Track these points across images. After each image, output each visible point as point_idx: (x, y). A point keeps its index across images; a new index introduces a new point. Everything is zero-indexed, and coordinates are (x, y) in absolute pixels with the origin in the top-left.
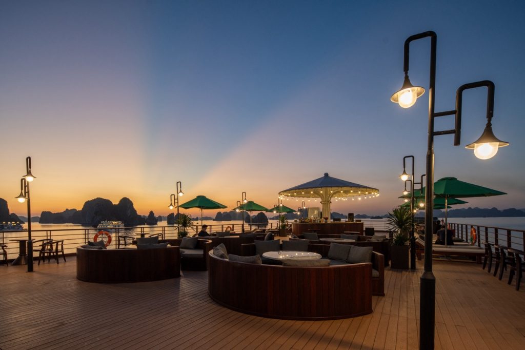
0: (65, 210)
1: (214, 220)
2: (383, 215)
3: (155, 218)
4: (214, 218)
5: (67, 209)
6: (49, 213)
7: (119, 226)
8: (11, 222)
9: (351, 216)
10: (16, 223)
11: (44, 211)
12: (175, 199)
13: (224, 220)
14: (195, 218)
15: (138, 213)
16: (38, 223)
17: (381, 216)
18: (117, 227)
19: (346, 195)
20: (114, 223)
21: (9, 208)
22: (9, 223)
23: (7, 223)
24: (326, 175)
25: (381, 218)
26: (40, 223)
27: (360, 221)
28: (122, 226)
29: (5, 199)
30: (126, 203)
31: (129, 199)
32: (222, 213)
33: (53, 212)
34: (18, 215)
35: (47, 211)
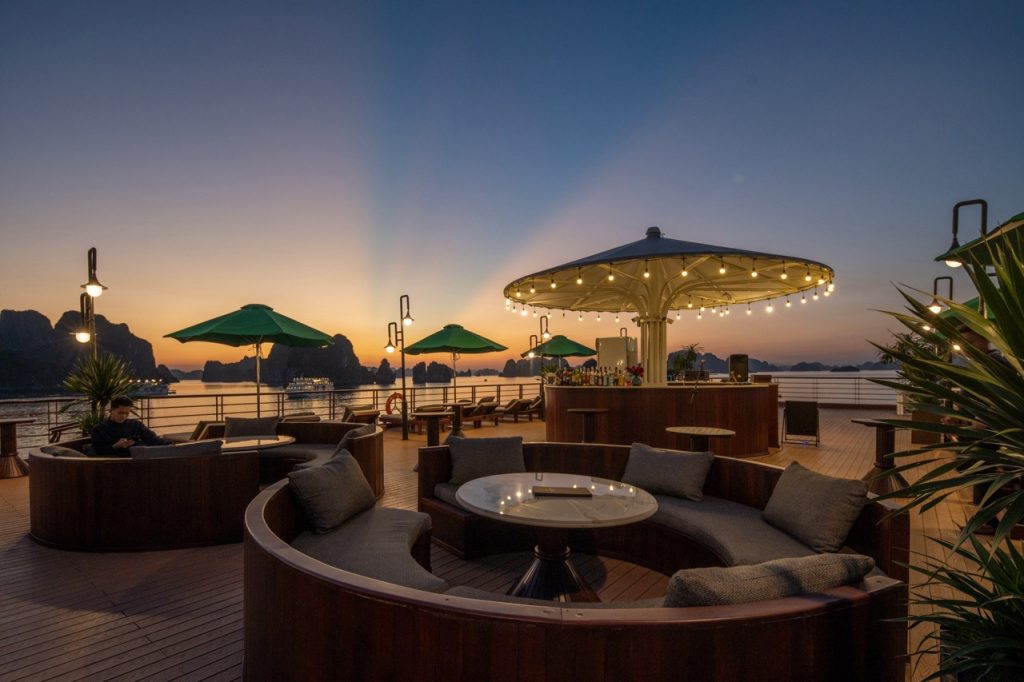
0: (242, 358)
1: (501, 375)
2: (862, 363)
3: (390, 371)
4: (502, 371)
5: (246, 357)
6: (217, 363)
7: (324, 387)
8: (150, 380)
9: (739, 363)
10: (157, 381)
11: (210, 360)
12: (396, 333)
13: (520, 376)
14: (466, 371)
15: (362, 362)
16: (200, 381)
17: (854, 365)
18: (320, 390)
19: (725, 299)
20: (315, 381)
21: (155, 354)
22: (147, 381)
23: (143, 381)
24: (654, 233)
25: (856, 369)
26: (203, 381)
27: (768, 379)
28: (329, 385)
29: (149, 341)
30: (342, 344)
31: (345, 337)
32: (516, 361)
33: (223, 362)
34: (170, 368)
35: (213, 359)
